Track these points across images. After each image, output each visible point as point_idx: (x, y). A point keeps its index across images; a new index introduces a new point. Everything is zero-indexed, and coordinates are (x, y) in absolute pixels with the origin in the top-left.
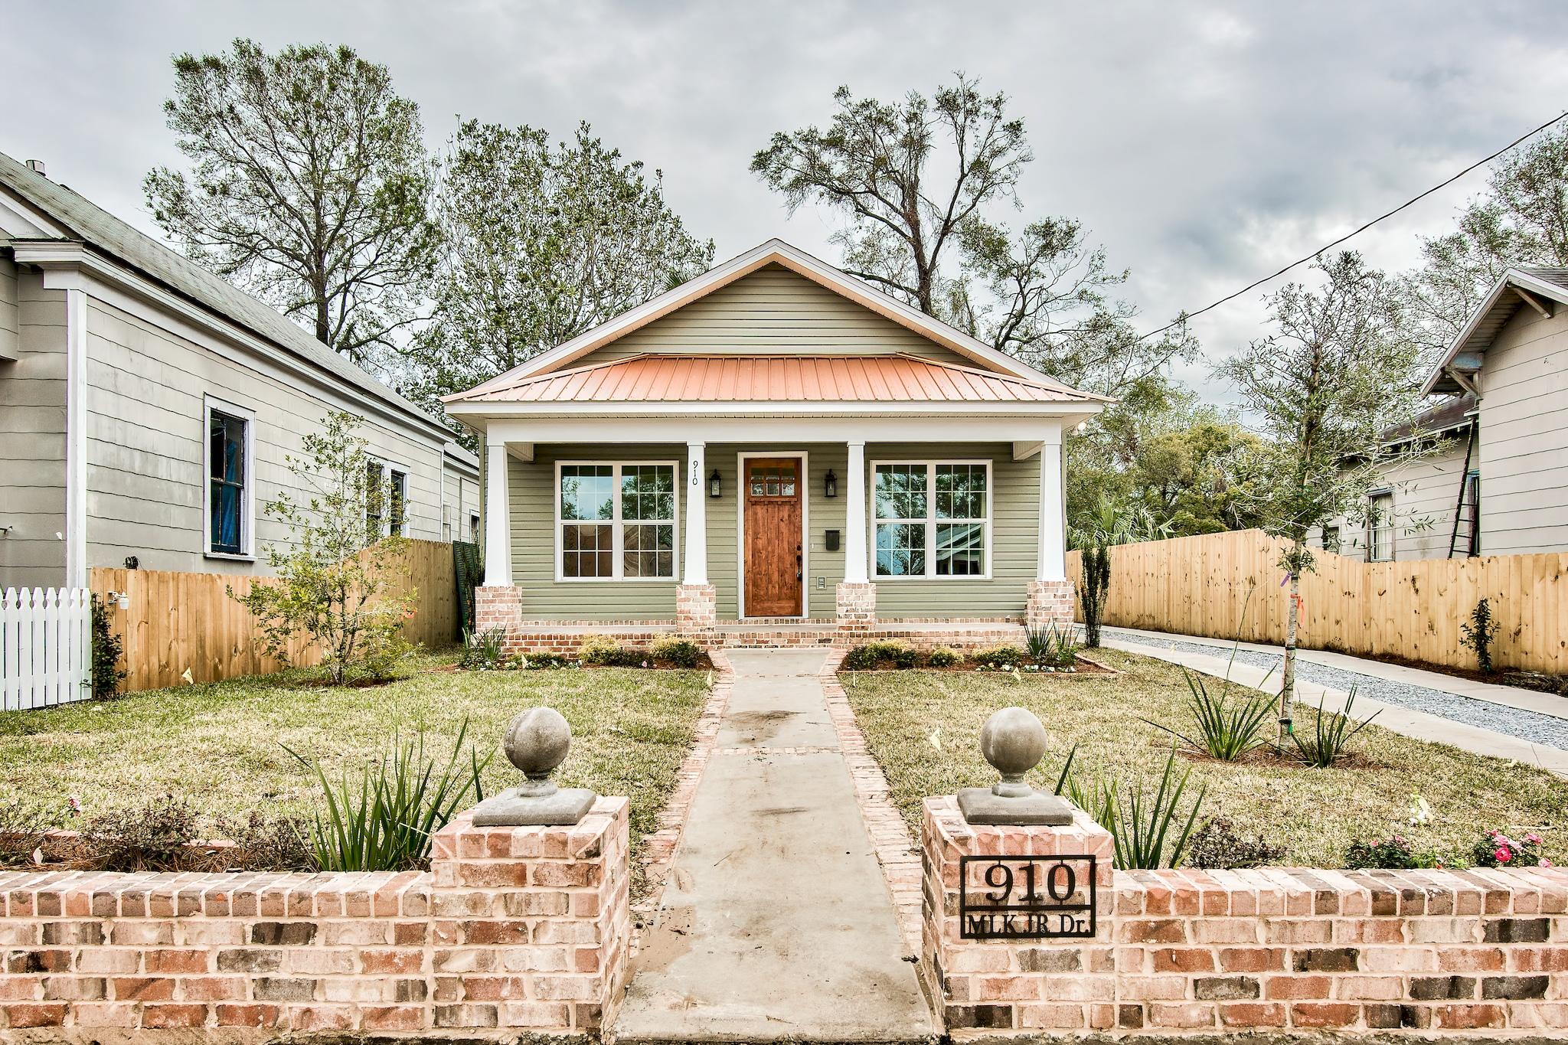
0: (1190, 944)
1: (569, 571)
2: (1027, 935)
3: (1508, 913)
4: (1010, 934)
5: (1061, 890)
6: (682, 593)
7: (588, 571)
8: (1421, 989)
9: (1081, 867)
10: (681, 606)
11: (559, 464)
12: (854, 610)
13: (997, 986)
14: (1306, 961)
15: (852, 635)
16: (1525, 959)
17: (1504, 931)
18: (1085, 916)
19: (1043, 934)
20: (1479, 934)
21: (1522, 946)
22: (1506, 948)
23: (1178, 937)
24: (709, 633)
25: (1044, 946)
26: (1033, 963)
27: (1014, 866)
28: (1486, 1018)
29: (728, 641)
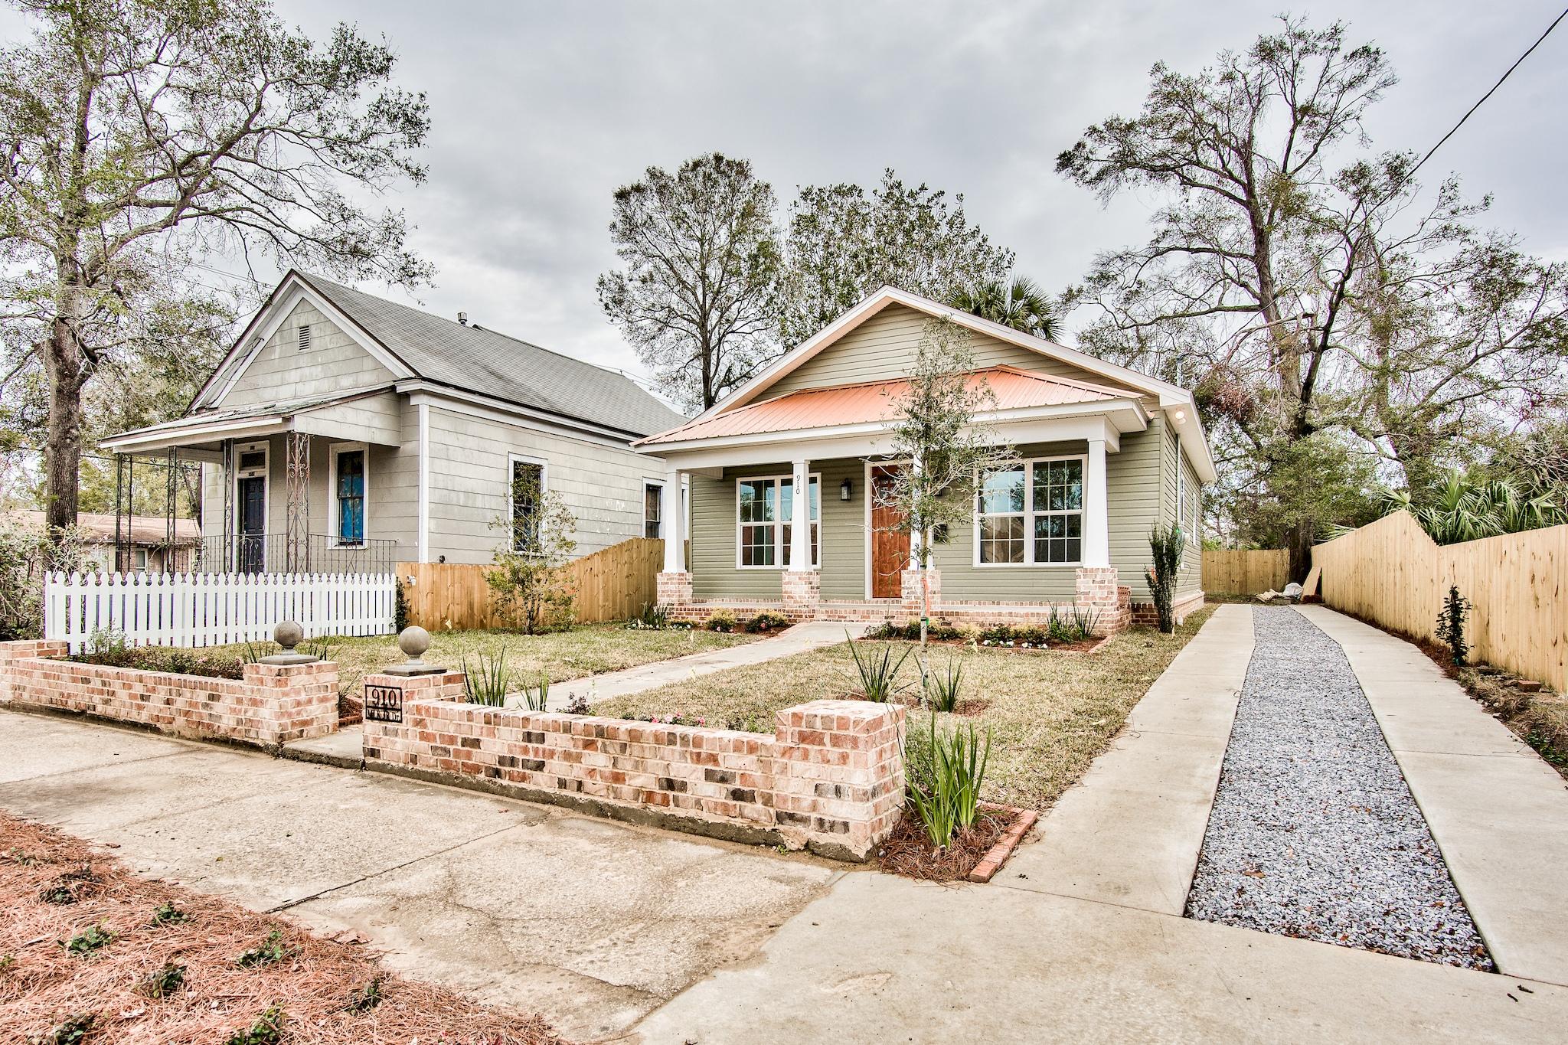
0: (430, 730)
1: (746, 561)
2: (383, 720)
3: (530, 728)
4: (379, 719)
5: (393, 702)
6: (786, 577)
7: (759, 562)
8: (502, 761)
9: (397, 692)
10: (785, 588)
11: (739, 480)
12: (913, 593)
13: (376, 740)
14: (465, 742)
15: (911, 614)
16: (536, 751)
17: (528, 737)
18: (399, 714)
19: (388, 720)
20: (520, 737)
21: (536, 745)
22: (530, 745)
23: (425, 726)
24: (804, 609)
25: (390, 725)
26: (386, 731)
27: (380, 689)
28: (523, 778)
29: (817, 616)
